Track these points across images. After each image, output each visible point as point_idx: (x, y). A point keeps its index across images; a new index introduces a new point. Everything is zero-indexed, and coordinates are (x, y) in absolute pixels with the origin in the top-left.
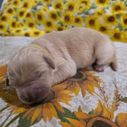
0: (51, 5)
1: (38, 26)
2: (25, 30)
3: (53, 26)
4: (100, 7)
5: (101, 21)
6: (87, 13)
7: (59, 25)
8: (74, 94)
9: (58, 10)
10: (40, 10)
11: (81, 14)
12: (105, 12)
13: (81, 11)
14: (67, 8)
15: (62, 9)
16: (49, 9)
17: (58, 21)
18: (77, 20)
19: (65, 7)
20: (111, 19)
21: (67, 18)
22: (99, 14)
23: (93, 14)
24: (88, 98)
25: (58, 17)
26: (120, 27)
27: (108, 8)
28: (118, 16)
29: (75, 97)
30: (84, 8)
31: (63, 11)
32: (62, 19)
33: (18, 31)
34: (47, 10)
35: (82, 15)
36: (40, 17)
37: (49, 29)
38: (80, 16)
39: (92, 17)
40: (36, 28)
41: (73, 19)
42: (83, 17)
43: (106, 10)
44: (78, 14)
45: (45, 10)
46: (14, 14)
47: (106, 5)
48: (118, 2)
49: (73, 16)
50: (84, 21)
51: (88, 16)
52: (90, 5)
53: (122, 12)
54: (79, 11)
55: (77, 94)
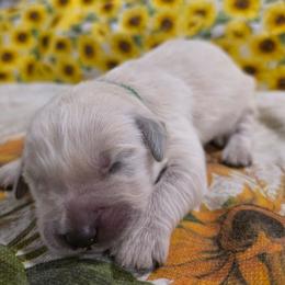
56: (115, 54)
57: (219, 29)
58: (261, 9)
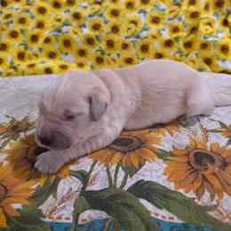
0: (84, 26)
1: (63, 56)
2: (42, 63)
3: (89, 56)
4: (154, 28)
5: (156, 46)
6: (138, 37)
7: (99, 53)
8: (161, 136)
9: (97, 33)
10: (67, 32)
11: (129, 37)
12: (161, 34)
13: (130, 34)
14: (110, 30)
15: (103, 31)
16: (82, 31)
17: (97, 48)
18: (125, 46)
19: (106, 28)
20: (168, 44)
21: (110, 44)
22: (154, 37)
23: (146, 38)
24: (177, 136)
25: (97, 42)
26: (180, 52)
27: (164, 30)
28: (177, 39)
29: (163, 138)
30: (133, 29)
31: (104, 34)
32: (103, 45)
33: (31, 66)
34: (80, 33)
35: (132, 39)
36: (67, 43)
37: (82, 60)
38: (128, 41)
39: (145, 42)
40: (61, 59)
41: (118, 45)
42: (133, 42)
43: (162, 32)
44: (126, 38)
45: (76, 33)
46: (21, 38)
47: (161, 26)
48: (176, 23)
49: (119, 41)
50: (134, 46)
51: (139, 40)
52: (141, 25)
53: (180, 34)
54: (126, 34)
55: (164, 135)
56: (83, 46)
57: (145, 34)
58: (166, 24)
